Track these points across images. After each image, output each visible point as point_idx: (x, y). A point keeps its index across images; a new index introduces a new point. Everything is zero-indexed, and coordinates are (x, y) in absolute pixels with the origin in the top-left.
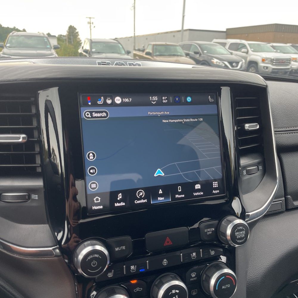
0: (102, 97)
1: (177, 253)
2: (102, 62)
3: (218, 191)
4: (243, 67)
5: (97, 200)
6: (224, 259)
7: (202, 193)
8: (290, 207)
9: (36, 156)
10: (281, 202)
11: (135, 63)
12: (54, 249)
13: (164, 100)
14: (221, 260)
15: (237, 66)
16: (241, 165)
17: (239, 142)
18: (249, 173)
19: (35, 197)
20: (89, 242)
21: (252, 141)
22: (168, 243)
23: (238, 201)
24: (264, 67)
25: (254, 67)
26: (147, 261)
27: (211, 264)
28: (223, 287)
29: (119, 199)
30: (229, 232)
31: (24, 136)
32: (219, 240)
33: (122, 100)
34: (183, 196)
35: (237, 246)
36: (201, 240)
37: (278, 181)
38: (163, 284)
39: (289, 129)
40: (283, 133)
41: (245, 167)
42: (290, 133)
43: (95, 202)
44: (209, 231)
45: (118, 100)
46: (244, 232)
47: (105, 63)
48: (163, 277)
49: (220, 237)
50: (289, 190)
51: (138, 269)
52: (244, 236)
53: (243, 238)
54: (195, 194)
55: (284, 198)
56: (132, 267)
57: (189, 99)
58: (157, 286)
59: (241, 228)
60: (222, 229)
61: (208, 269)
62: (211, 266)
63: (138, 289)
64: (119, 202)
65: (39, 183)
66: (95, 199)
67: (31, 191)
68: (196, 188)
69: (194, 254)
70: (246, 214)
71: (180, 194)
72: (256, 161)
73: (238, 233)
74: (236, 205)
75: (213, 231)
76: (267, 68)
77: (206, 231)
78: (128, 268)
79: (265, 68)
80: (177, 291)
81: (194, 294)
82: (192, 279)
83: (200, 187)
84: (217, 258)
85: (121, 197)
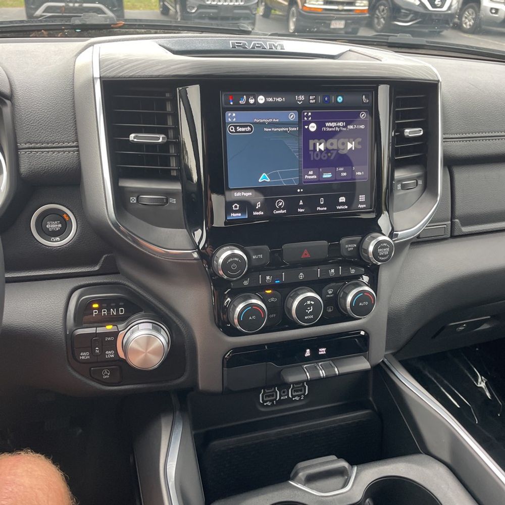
0: (245, 96)
1: (315, 268)
2: (237, 43)
3: (365, 206)
4: (453, 8)
5: (236, 207)
6: (366, 279)
7: (346, 207)
8: (456, 233)
9: (171, 158)
10: (445, 226)
11: (278, 43)
12: (193, 252)
13: (312, 99)
14: (363, 279)
15: (441, 7)
16: (395, 178)
17: (395, 151)
18: (404, 187)
19: (173, 201)
20: (228, 247)
21: (415, 149)
22: (306, 255)
23: (387, 216)
24: (492, 9)
25: (472, 7)
26: (283, 273)
27: (349, 283)
28: (360, 304)
29: (257, 208)
30: (371, 249)
31: (163, 136)
32: (361, 257)
33: (266, 100)
34: (325, 209)
35: (379, 263)
36: (341, 256)
37: (438, 199)
38: (298, 295)
39: (466, 136)
40: (457, 141)
41: (400, 181)
42: (466, 141)
43: (234, 209)
44: (350, 248)
45: (261, 99)
46: (388, 249)
47: (240, 44)
48: (298, 289)
49: (362, 254)
50: (458, 212)
51: (273, 280)
52: (387, 253)
53: (387, 255)
54: (338, 207)
55: (450, 222)
56: (268, 278)
57: (340, 99)
58: (291, 297)
59: (385, 244)
60: (364, 246)
61: (346, 287)
62: (350, 284)
63: (272, 299)
64: (258, 210)
65: (177, 187)
66: (233, 206)
67: (169, 194)
68: (340, 201)
69: (333, 271)
70: (395, 233)
71: (322, 206)
72: (417, 174)
73: (381, 250)
74: (383, 221)
75: (354, 248)
76: (497, 10)
77: (347, 246)
78: (264, 279)
79: (493, 11)
80: (313, 303)
81: (330, 310)
82: (328, 296)
83: (344, 201)
84: (358, 277)
85: (259, 206)
